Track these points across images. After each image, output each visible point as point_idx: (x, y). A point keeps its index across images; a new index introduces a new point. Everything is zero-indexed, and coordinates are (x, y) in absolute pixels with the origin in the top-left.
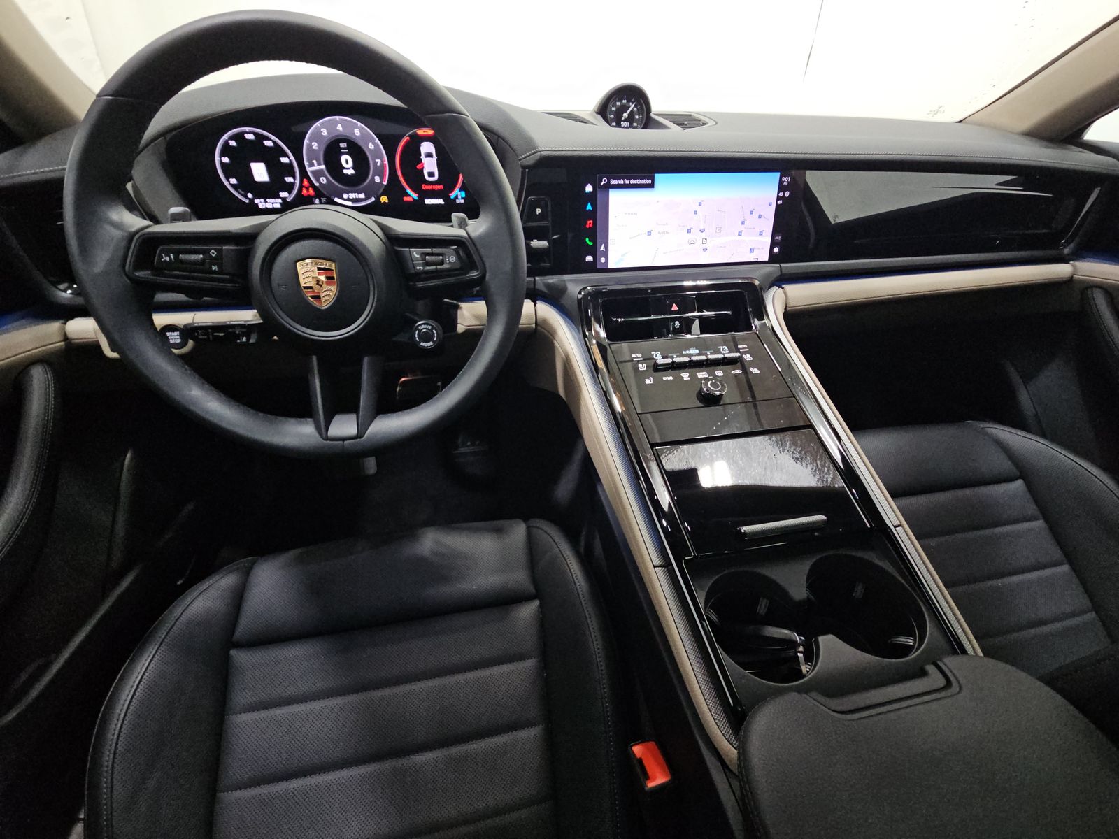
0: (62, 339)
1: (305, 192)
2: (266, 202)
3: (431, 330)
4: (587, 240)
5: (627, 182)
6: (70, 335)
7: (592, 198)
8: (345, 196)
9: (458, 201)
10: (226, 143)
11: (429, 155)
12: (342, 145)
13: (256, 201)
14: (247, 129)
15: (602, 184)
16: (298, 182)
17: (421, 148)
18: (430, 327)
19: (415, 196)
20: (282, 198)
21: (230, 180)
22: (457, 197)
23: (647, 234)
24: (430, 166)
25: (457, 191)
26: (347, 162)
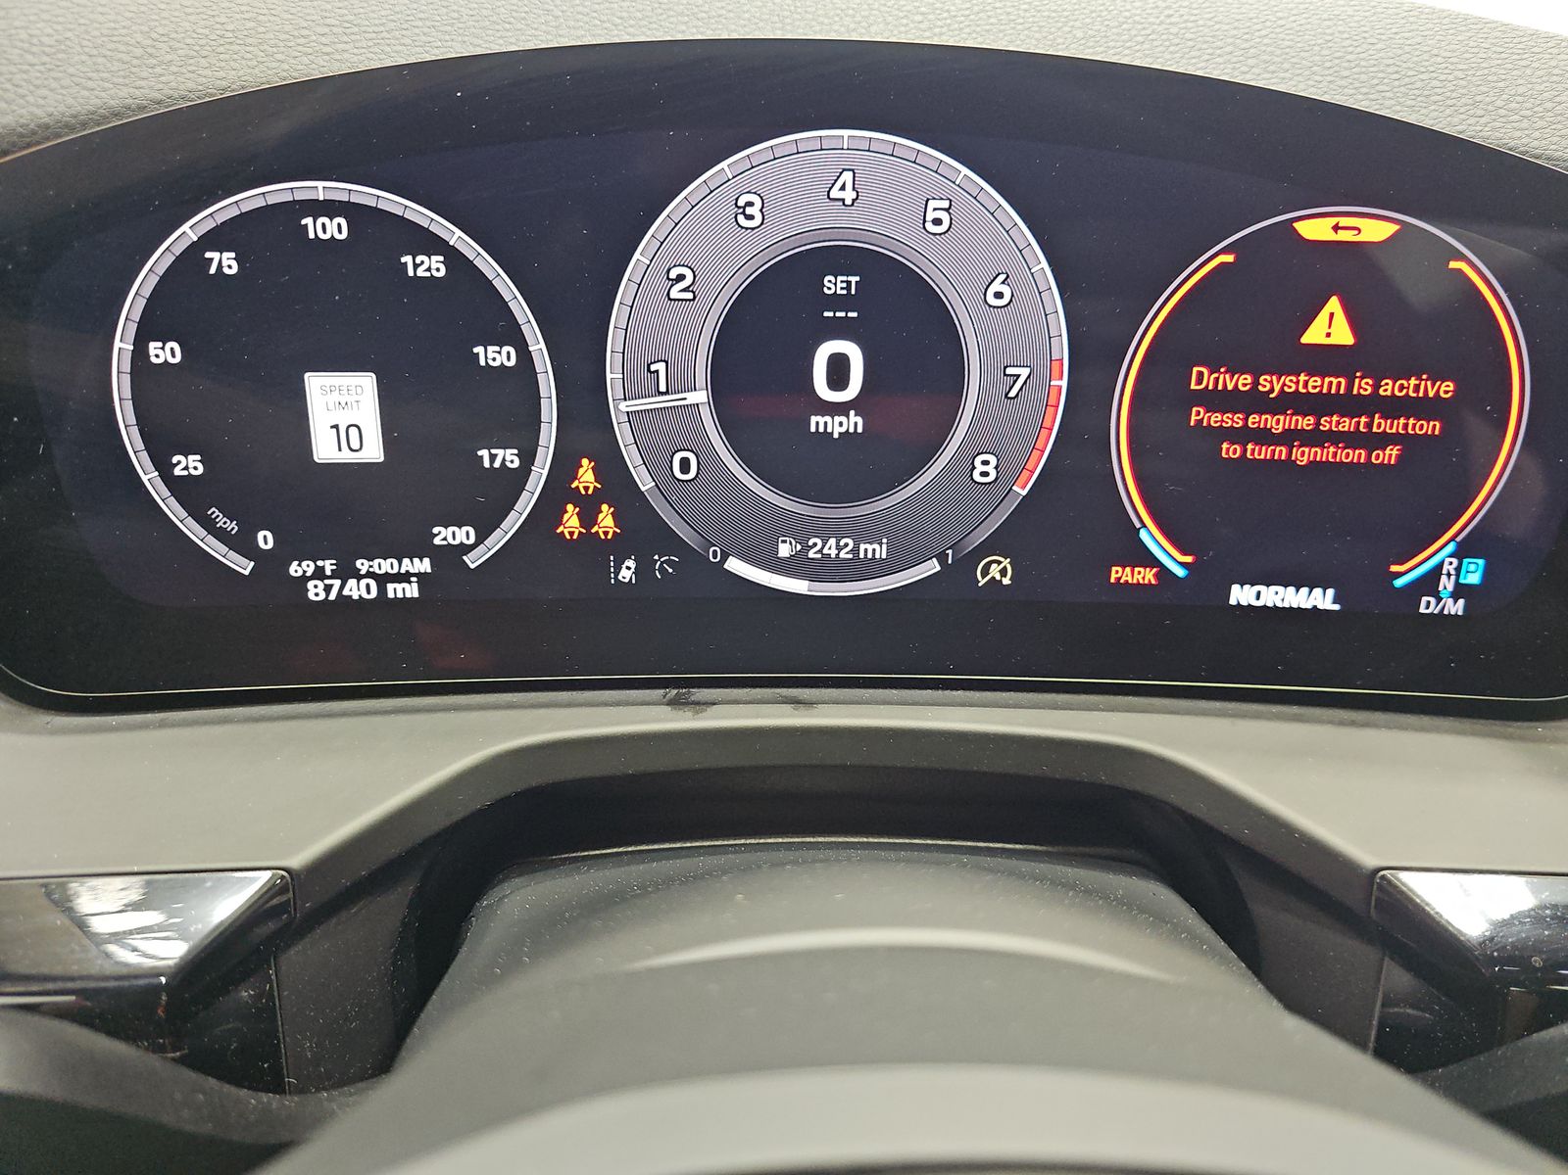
1: (571, 522)
2: (346, 572)
8: (787, 546)
9: (1427, 606)
10: (193, 257)
12: (833, 285)
13: (297, 568)
14: (320, 189)
16: (541, 470)
19: (1174, 562)
20: (435, 553)
21: (175, 456)
22: (1429, 583)
25: (1441, 553)
26: (838, 371)
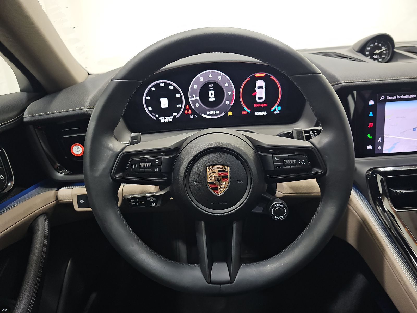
0: (55, 200)
1: (186, 112)
2: (165, 118)
3: (283, 208)
4: (369, 135)
5: (398, 97)
6: (60, 198)
7: (373, 108)
8: (208, 113)
9: (275, 113)
10: (150, 89)
11: (261, 87)
12: (210, 85)
13: (160, 118)
14: (162, 81)
15: (380, 100)
16: (183, 107)
17: (256, 84)
18: (282, 206)
19: (249, 111)
20: (173, 116)
21: (149, 108)
22: (275, 110)
23: (412, 130)
24: (260, 93)
25: (276, 107)
26: (212, 94)
